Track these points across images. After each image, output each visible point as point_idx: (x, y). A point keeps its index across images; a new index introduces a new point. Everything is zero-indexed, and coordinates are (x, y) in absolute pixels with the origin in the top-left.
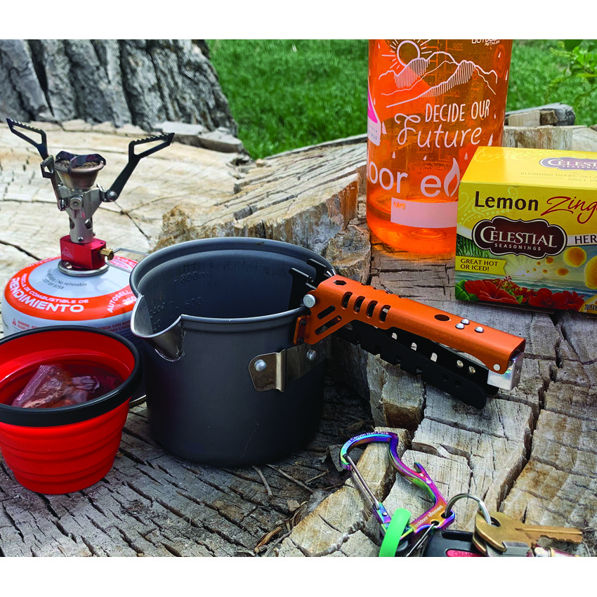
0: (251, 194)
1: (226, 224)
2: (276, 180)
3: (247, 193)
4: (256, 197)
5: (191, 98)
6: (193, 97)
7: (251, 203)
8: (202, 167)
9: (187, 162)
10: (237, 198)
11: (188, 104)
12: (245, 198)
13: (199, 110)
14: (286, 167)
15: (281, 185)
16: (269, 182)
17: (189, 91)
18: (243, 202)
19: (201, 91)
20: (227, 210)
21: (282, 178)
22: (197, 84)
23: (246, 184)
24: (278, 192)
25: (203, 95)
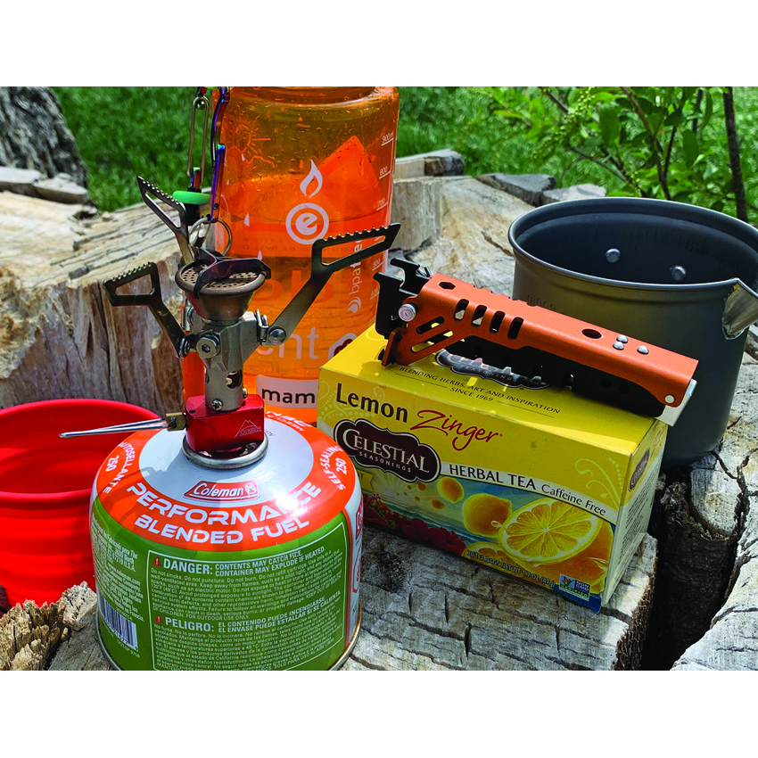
0: (91, 252)
1: (59, 284)
2: (120, 236)
3: (86, 251)
4: (95, 255)
5: (26, 135)
6: (30, 134)
7: (89, 262)
8: (38, 222)
9: (20, 216)
10: (74, 257)
11: (23, 142)
12: (83, 257)
13: (37, 150)
14: (133, 222)
15: (123, 242)
16: (112, 238)
17: (24, 126)
18: (80, 260)
19: (39, 126)
20: (62, 270)
21: (126, 234)
22: (34, 117)
23: (86, 241)
24: (119, 250)
25: (42, 132)
